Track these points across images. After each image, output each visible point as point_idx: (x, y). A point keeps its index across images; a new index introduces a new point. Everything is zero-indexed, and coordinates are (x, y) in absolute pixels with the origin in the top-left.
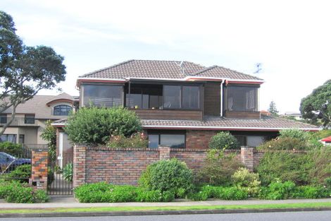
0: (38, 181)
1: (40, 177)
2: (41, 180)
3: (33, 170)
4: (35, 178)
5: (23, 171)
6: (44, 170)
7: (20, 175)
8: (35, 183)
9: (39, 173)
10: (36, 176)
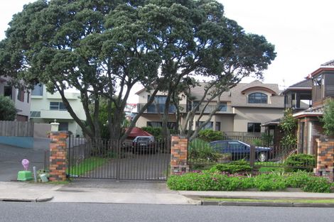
0: (324, 171)
1: (326, 167)
2: (327, 169)
3: (318, 160)
4: (321, 167)
5: (296, 160)
6: (330, 160)
7: (293, 165)
8: (321, 173)
9: (325, 162)
10: (322, 165)
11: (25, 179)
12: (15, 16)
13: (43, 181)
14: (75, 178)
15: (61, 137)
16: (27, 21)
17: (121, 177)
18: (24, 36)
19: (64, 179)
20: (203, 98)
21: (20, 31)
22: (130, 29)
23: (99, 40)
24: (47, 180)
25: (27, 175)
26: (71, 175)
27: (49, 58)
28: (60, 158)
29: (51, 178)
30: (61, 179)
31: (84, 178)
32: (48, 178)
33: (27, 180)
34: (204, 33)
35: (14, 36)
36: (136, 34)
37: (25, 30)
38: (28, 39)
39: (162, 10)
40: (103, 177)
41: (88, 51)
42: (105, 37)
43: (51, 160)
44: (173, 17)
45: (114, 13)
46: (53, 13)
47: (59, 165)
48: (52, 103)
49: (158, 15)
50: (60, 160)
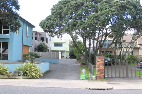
11: (85, 78)
12: (53, 6)
13: (94, 79)
14: (107, 77)
15: (102, 59)
16: (61, 8)
17: (128, 77)
18: (61, 15)
19: (103, 78)
20: (131, 41)
21: (58, 12)
22: (112, 11)
23: (98, 16)
24: (95, 79)
25: (85, 77)
26: (105, 76)
27: (75, 24)
28: (101, 69)
29: (97, 78)
30: (102, 78)
31: (111, 77)
32: (96, 78)
33: (86, 79)
34: (139, 12)
35: (56, 15)
36: (114, 13)
37: (61, 12)
38: (62, 16)
39: (122, 2)
40: (123, 77)
41: (93, 21)
42: (100, 15)
43: (97, 70)
44: (127, 6)
45: (101, 4)
46: (75, 4)
47: (101, 72)
48: (55, 44)
49: (121, 5)
50: (101, 70)
